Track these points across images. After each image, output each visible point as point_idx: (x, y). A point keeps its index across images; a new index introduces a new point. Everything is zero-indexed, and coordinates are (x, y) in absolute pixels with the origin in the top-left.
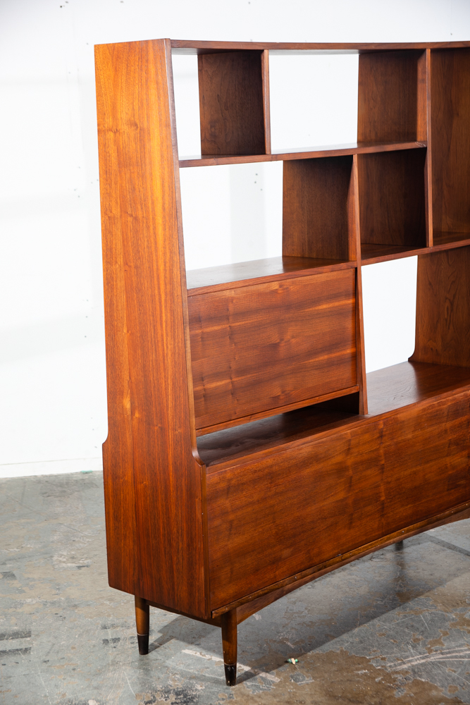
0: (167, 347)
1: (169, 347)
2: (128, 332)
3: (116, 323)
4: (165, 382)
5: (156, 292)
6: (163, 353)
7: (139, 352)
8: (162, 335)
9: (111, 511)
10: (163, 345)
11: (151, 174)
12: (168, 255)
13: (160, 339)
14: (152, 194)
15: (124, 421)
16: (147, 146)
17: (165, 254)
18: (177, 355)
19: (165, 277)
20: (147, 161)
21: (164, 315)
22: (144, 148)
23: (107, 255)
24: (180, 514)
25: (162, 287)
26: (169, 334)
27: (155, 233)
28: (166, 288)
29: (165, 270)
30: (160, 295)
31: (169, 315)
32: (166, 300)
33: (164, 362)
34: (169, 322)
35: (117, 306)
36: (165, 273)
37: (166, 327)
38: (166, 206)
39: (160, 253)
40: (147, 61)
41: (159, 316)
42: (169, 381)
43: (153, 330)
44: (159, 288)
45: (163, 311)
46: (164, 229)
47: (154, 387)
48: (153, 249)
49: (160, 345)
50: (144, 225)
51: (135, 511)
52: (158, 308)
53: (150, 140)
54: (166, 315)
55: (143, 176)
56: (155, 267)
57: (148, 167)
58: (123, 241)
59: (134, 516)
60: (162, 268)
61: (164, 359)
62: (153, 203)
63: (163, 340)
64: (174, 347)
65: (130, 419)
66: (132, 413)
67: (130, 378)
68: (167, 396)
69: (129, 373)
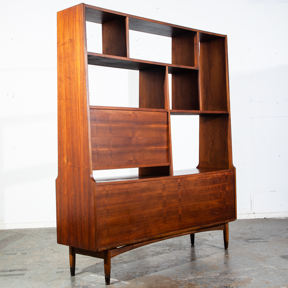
0: (81, 131)
1: (82, 131)
2: (66, 128)
3: (62, 125)
4: (80, 147)
5: (77, 108)
6: (80, 134)
7: (70, 136)
8: (79, 126)
9: (59, 209)
10: (80, 131)
11: (76, 59)
12: (82, 91)
13: (78, 128)
14: (77, 67)
15: (64, 168)
16: (75, 48)
17: (81, 91)
18: (85, 134)
19: (81, 101)
20: (75, 53)
21: (80, 117)
22: (74, 49)
23: (59, 97)
24: (85, 205)
25: (80, 105)
26: (82, 125)
27: (77, 83)
28: (81, 106)
29: (81, 98)
30: (79, 109)
31: (82, 117)
32: (81, 111)
33: (80, 138)
34: (82, 120)
35: (62, 117)
36: (81, 99)
37: (81, 122)
38: (82, 70)
39: (79, 91)
40: (76, 13)
41: (78, 119)
42: (82, 146)
43: (76, 125)
44: (78, 106)
45: (80, 116)
46: (81, 81)
47: (76, 150)
48: (76, 90)
49: (78, 131)
50: (73, 80)
51: (68, 207)
52: (78, 115)
53: (76, 45)
54: (81, 117)
55: (73, 60)
56: (77, 98)
57: (75, 56)
58: (65, 89)
59: (67, 210)
60: (80, 97)
61: (80, 137)
62: (77, 71)
63: (79, 128)
64: (84, 131)
65: (66, 166)
66: (67, 163)
67: (67, 148)
68: (81, 153)
69: (67, 146)
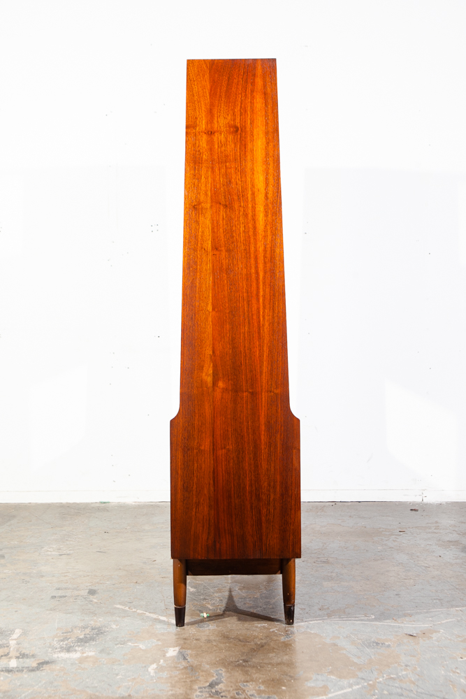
0: (264, 317)
1: (266, 318)
2: (213, 309)
3: (197, 304)
4: (260, 350)
5: (253, 271)
6: (259, 325)
8: (258, 309)
10: (258, 318)
11: (252, 170)
12: (270, 237)
13: (255, 312)
14: (253, 186)
16: (249, 146)
17: (265, 236)
18: (276, 324)
19: (265, 257)
21: (261, 290)
22: (245, 148)
23: (190, 242)
25: (261, 266)
26: (268, 306)
27: (254, 219)
28: (265, 267)
29: (265, 250)
30: (257, 273)
31: (267, 290)
32: (264, 278)
33: (259, 333)
34: (268, 297)
35: (200, 287)
36: (265, 254)
37: (264, 300)
38: (270, 196)
39: (260, 237)
40: (254, 75)
41: (255, 292)
42: (265, 348)
43: (246, 305)
44: (257, 267)
45: (261, 287)
46: (266, 216)
47: (245, 356)
48: (251, 233)
49: (255, 317)
50: (241, 213)
51: (214, 477)
52: (254, 285)
53: (252, 141)
54: (264, 291)
55: (243, 172)
56: (252, 249)
57: (249, 163)
58: (213, 229)
59: (212, 481)
60: (261, 249)
61: (259, 330)
62: (253, 194)
63: (259, 312)
64: (273, 318)
65: (211, 390)
66: (215, 383)
67: (213, 352)
68: (261, 362)
69: (213, 348)
